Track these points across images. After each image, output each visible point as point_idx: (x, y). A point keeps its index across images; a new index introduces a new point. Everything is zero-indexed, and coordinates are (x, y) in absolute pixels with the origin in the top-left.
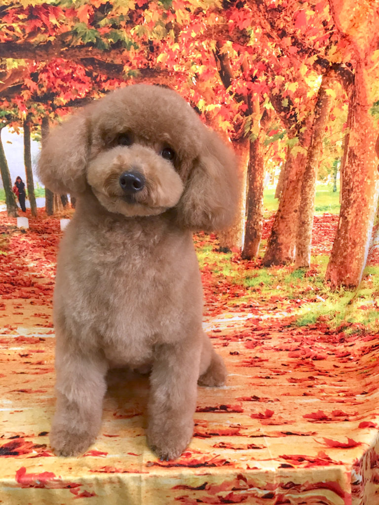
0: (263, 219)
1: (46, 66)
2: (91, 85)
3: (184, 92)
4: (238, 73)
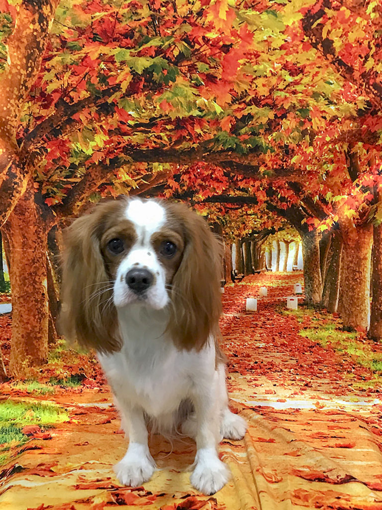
1: (188, 168)
2: (228, 184)
3: (314, 187)
4: (364, 167)
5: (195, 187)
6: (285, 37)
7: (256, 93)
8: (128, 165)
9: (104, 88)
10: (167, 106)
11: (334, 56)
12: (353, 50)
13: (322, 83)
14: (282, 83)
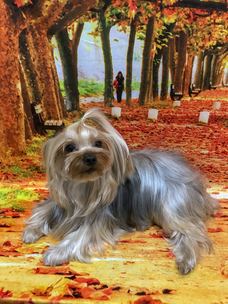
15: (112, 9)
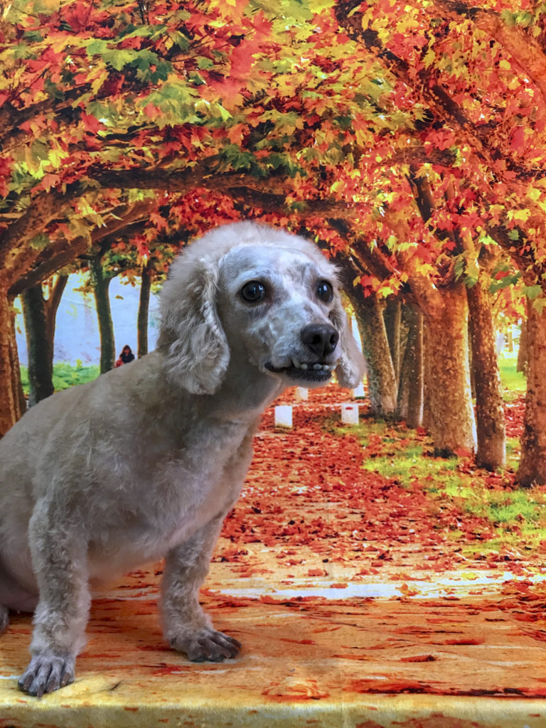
0: (502, 403)
1: (181, 197)
3: (368, 226)
4: (440, 202)
5: (191, 225)
6: (313, 27)
7: (278, 94)
8: (93, 193)
9: (69, 88)
10: (154, 111)
11: (381, 48)
12: (406, 41)
13: (366, 81)
14: (312, 80)
15: (113, 254)
